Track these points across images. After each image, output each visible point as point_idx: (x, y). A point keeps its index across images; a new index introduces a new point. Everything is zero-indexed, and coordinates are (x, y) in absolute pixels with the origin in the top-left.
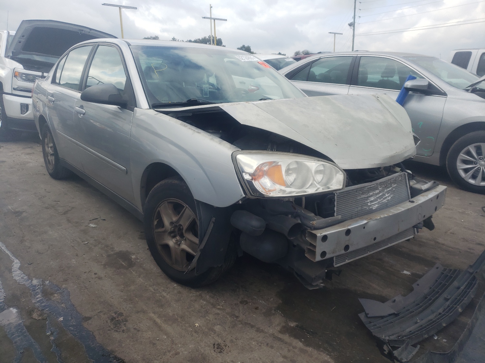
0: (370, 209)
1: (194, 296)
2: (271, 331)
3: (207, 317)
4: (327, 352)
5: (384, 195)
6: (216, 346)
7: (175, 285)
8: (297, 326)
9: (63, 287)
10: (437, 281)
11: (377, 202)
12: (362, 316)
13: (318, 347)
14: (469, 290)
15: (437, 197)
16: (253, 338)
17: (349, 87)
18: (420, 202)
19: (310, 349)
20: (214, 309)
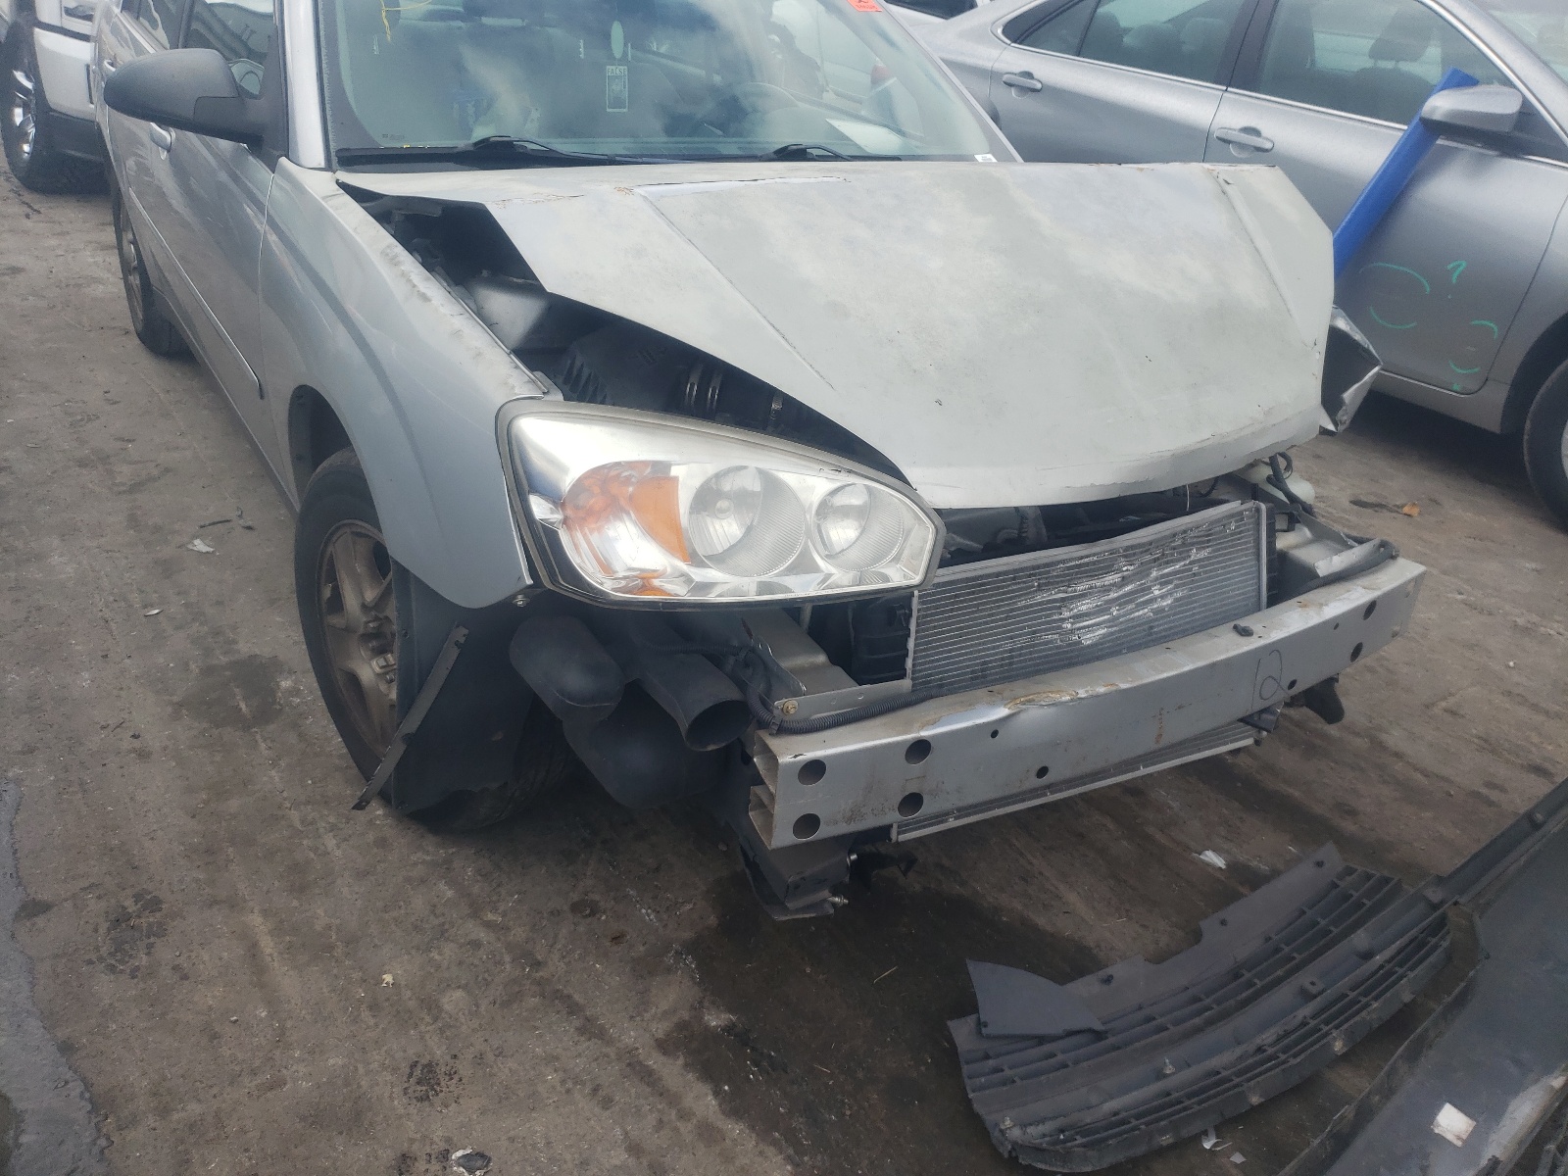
0: (1070, 645)
1: (424, 862)
2: (631, 1035)
3: (435, 955)
4: (791, 1151)
5: (1146, 589)
6: (418, 1072)
7: (380, 812)
8: (729, 1029)
9: (10, 774)
10: (1304, 913)
11: (1106, 617)
12: (961, 1031)
13: (766, 1125)
14: (1400, 971)
15: (1370, 608)
16: (557, 1058)
17: (1220, 93)
18: (1276, 635)
19: (735, 1129)
20: (470, 924)
